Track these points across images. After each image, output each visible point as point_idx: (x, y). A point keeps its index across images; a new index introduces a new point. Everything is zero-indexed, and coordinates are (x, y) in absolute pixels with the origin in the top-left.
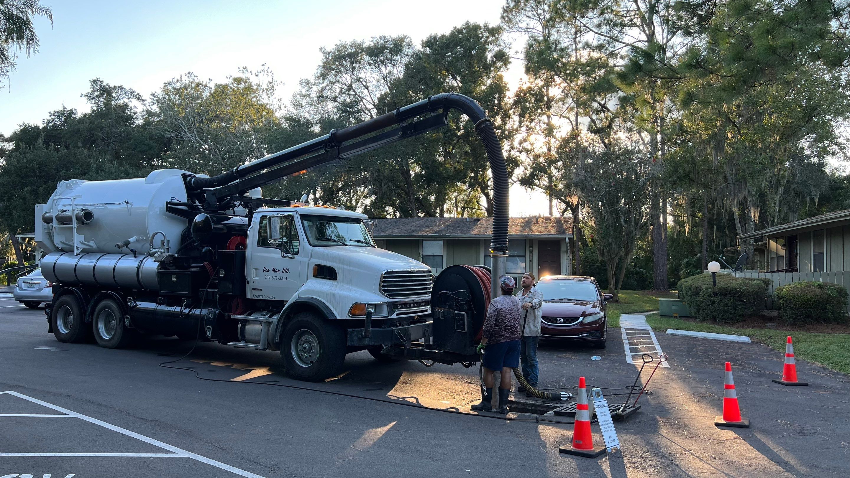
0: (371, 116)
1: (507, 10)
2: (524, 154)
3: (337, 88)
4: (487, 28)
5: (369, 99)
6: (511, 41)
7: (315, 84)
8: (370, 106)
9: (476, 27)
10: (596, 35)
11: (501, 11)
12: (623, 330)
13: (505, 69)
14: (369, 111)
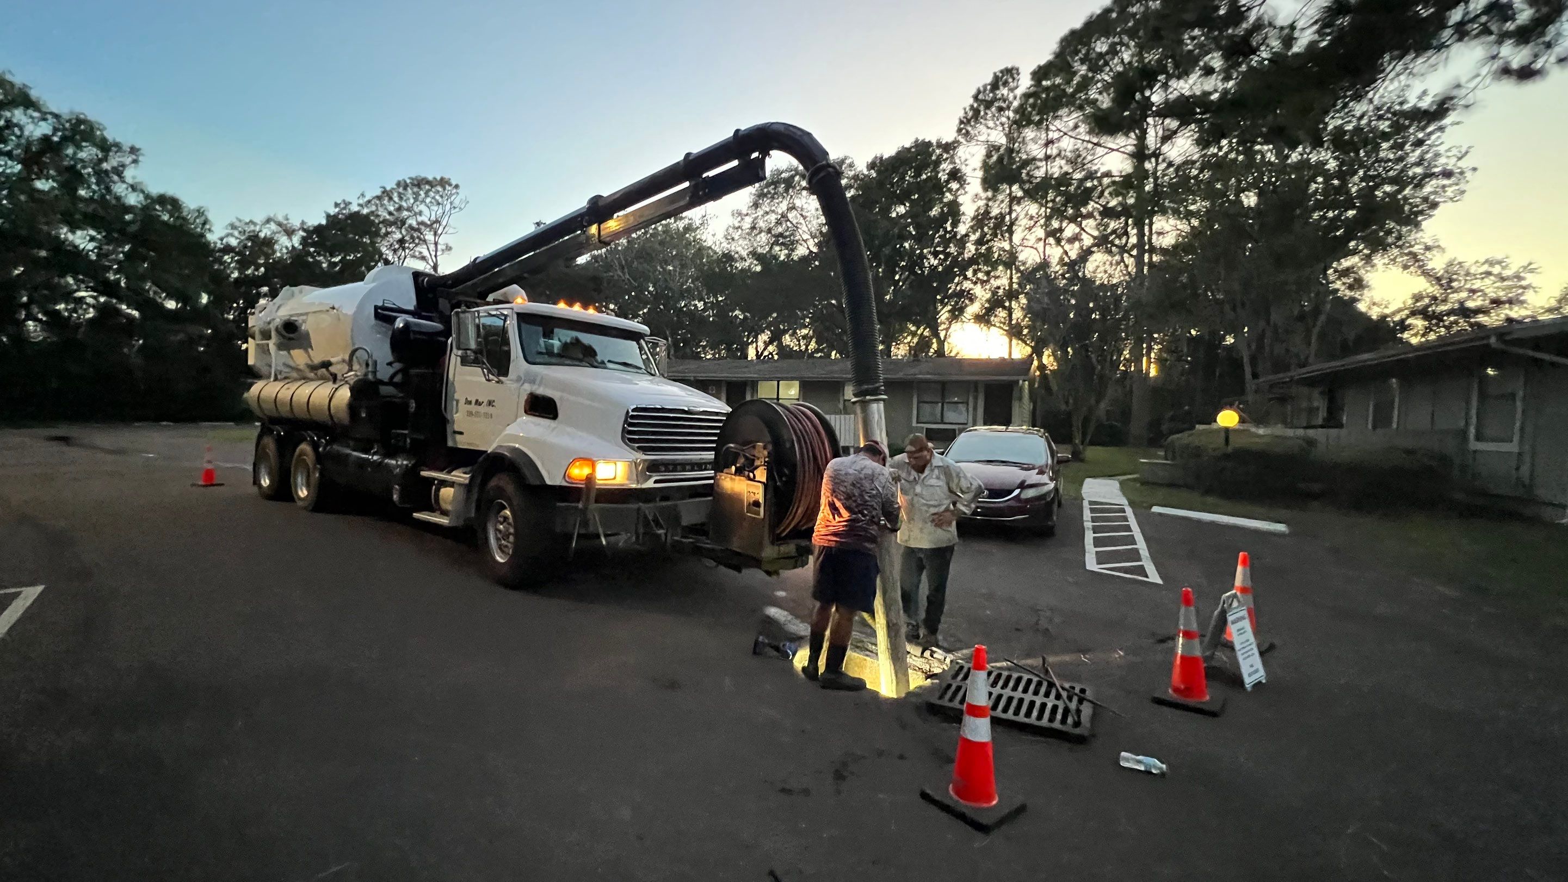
0: (808, 248)
1: (965, 122)
2: (979, 285)
3: (773, 218)
4: (939, 145)
5: (805, 228)
6: (968, 156)
7: (747, 215)
8: (806, 236)
9: (929, 144)
10: (1072, 140)
11: (957, 122)
12: (1085, 503)
13: (963, 192)
14: (805, 241)
